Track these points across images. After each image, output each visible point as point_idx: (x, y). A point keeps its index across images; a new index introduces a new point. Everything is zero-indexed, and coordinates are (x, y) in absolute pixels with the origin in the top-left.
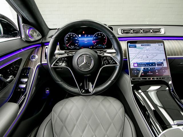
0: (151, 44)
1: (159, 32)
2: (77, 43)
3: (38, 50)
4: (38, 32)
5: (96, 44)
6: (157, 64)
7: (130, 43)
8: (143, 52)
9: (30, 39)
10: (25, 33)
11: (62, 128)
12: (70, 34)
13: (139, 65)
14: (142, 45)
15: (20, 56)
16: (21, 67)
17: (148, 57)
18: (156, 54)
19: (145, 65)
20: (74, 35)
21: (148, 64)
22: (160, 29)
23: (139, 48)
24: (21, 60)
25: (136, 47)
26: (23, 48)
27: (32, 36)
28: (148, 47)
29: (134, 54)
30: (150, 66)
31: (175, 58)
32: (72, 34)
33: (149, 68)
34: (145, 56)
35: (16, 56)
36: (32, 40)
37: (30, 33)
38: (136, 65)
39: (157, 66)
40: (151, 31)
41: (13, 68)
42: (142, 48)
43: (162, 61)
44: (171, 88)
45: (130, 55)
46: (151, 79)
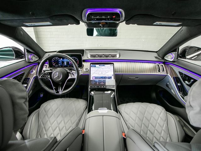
1: (115, 56)
3: (36, 67)
4: (36, 56)
6: (108, 78)
7: (92, 64)
8: (99, 70)
9: (31, 61)
10: (28, 57)
11: (45, 116)
12: (56, 58)
13: (96, 78)
15: (24, 71)
16: (24, 77)
17: (102, 73)
18: (107, 71)
19: (100, 78)
20: (58, 58)
21: (102, 78)
22: (116, 54)
23: (98, 67)
24: (24, 73)
25: (95, 67)
26: (26, 66)
27: (32, 59)
28: (103, 67)
29: (94, 71)
30: (103, 79)
33: (102, 80)
34: (100, 73)
35: (22, 71)
36: (32, 61)
37: (31, 57)
38: (94, 78)
40: (110, 56)
41: (19, 78)
42: (99, 68)
43: (111, 76)
45: (91, 71)
46: (102, 87)
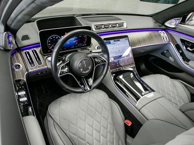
0: (121, 40)
5: (77, 43)
7: (106, 40)
8: (115, 47)
12: (53, 36)
13: (114, 58)
14: (114, 41)
17: (119, 51)
18: (124, 48)
19: (118, 58)
20: (57, 36)
22: (123, 23)
25: (110, 43)
28: (118, 42)
31: (135, 48)
32: (55, 36)
34: (117, 50)
39: (126, 58)
40: (117, 25)
44: (135, 73)
46: (124, 68)
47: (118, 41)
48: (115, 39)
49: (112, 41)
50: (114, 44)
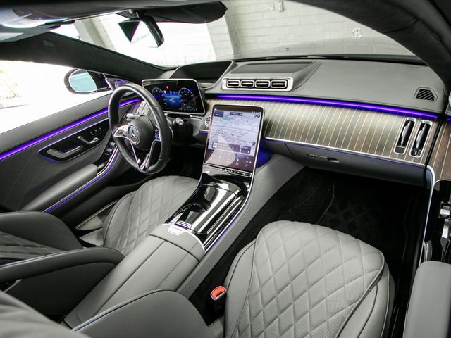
0: (244, 114)
1: (284, 86)
2: (165, 101)
6: (242, 149)
7: (218, 109)
13: (218, 145)
14: (231, 114)
17: (233, 135)
18: (245, 132)
19: (226, 147)
20: (159, 90)
22: (287, 79)
23: (227, 118)
25: (222, 116)
28: (238, 118)
29: (218, 128)
32: (157, 89)
34: (230, 133)
39: (240, 153)
40: (270, 84)
43: (249, 146)
46: (226, 170)
47: (239, 115)
48: (234, 110)
49: (226, 113)
50: (229, 119)
